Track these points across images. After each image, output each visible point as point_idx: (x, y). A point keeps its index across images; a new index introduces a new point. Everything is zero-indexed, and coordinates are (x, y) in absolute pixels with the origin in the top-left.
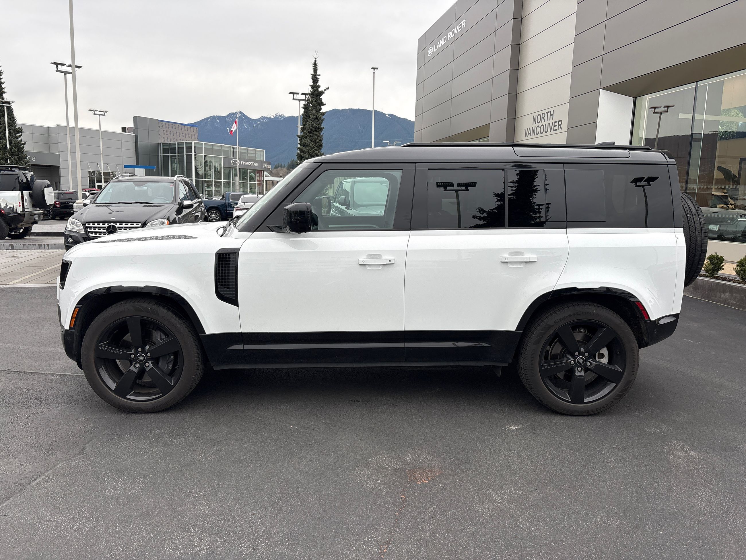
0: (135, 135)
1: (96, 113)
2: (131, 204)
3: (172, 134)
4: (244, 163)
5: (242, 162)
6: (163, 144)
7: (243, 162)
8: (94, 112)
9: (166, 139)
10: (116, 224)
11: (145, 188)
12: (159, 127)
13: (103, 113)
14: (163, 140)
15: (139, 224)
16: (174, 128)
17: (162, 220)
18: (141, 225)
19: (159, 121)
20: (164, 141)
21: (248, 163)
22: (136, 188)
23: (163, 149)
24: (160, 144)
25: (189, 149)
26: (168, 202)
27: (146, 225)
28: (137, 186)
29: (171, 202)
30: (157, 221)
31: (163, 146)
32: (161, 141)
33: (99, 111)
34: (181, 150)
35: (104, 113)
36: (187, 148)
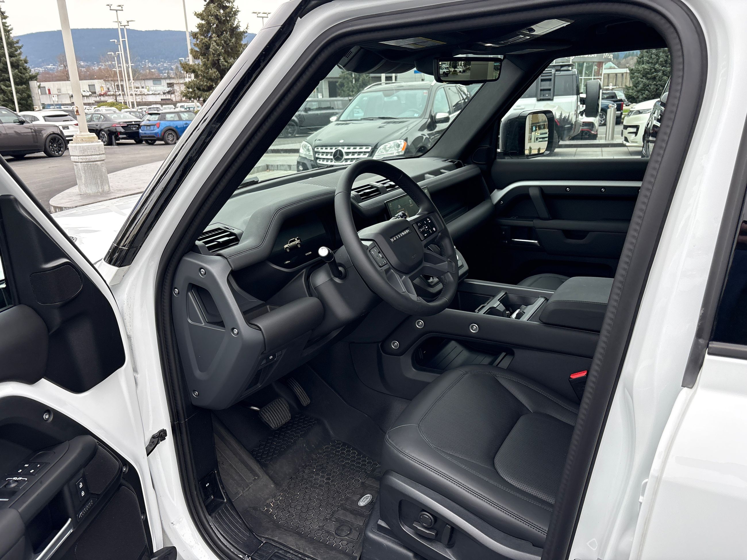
1: (259, 15)
2: (372, 120)
8: (257, 14)
10: (343, 148)
11: (395, 98)
13: (265, 15)
15: (368, 148)
17: (398, 141)
18: (372, 149)
22: (386, 99)
26: (416, 115)
27: (378, 148)
28: (386, 96)
29: (420, 115)
30: (392, 143)
33: (262, 12)
35: (267, 15)
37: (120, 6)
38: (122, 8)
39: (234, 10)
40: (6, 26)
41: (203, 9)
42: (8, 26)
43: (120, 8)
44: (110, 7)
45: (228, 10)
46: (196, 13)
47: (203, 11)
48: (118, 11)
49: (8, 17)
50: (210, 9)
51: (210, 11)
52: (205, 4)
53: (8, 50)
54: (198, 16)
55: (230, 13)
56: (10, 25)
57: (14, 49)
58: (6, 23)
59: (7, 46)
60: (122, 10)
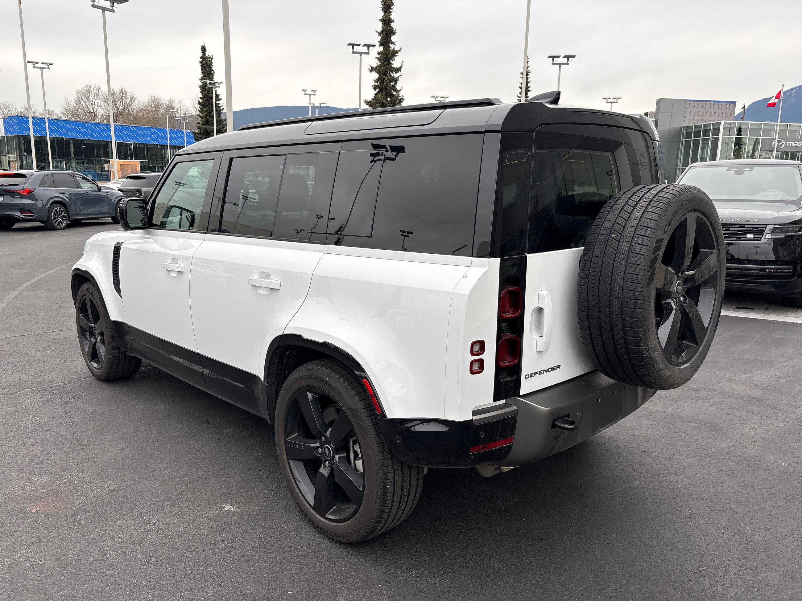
0: (655, 120)
3: (701, 114)
4: (792, 144)
5: (788, 143)
6: (687, 127)
7: (790, 143)
9: (692, 120)
12: (686, 108)
14: (688, 122)
16: (704, 107)
19: (687, 100)
20: (689, 124)
21: (798, 144)
23: (687, 133)
24: (684, 127)
25: (717, 131)
31: (687, 129)
32: (684, 125)
34: (706, 132)
36: (714, 129)
37: (313, 91)
38: (315, 92)
39: (399, 98)
40: (219, 107)
41: (373, 97)
42: (220, 107)
43: (313, 93)
44: (305, 92)
45: (393, 98)
46: (366, 100)
47: (373, 99)
48: (311, 96)
49: (221, 99)
50: (378, 97)
51: (378, 99)
52: (375, 93)
53: (216, 126)
54: (368, 103)
55: (395, 100)
56: (222, 106)
57: (222, 126)
58: (219, 104)
59: (216, 123)
60: (315, 95)
